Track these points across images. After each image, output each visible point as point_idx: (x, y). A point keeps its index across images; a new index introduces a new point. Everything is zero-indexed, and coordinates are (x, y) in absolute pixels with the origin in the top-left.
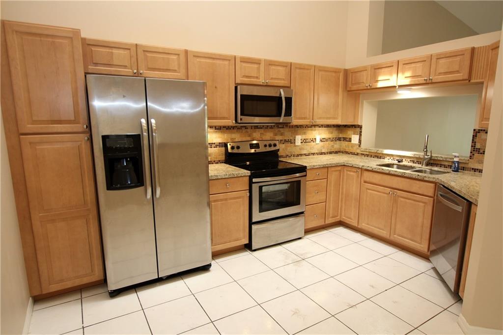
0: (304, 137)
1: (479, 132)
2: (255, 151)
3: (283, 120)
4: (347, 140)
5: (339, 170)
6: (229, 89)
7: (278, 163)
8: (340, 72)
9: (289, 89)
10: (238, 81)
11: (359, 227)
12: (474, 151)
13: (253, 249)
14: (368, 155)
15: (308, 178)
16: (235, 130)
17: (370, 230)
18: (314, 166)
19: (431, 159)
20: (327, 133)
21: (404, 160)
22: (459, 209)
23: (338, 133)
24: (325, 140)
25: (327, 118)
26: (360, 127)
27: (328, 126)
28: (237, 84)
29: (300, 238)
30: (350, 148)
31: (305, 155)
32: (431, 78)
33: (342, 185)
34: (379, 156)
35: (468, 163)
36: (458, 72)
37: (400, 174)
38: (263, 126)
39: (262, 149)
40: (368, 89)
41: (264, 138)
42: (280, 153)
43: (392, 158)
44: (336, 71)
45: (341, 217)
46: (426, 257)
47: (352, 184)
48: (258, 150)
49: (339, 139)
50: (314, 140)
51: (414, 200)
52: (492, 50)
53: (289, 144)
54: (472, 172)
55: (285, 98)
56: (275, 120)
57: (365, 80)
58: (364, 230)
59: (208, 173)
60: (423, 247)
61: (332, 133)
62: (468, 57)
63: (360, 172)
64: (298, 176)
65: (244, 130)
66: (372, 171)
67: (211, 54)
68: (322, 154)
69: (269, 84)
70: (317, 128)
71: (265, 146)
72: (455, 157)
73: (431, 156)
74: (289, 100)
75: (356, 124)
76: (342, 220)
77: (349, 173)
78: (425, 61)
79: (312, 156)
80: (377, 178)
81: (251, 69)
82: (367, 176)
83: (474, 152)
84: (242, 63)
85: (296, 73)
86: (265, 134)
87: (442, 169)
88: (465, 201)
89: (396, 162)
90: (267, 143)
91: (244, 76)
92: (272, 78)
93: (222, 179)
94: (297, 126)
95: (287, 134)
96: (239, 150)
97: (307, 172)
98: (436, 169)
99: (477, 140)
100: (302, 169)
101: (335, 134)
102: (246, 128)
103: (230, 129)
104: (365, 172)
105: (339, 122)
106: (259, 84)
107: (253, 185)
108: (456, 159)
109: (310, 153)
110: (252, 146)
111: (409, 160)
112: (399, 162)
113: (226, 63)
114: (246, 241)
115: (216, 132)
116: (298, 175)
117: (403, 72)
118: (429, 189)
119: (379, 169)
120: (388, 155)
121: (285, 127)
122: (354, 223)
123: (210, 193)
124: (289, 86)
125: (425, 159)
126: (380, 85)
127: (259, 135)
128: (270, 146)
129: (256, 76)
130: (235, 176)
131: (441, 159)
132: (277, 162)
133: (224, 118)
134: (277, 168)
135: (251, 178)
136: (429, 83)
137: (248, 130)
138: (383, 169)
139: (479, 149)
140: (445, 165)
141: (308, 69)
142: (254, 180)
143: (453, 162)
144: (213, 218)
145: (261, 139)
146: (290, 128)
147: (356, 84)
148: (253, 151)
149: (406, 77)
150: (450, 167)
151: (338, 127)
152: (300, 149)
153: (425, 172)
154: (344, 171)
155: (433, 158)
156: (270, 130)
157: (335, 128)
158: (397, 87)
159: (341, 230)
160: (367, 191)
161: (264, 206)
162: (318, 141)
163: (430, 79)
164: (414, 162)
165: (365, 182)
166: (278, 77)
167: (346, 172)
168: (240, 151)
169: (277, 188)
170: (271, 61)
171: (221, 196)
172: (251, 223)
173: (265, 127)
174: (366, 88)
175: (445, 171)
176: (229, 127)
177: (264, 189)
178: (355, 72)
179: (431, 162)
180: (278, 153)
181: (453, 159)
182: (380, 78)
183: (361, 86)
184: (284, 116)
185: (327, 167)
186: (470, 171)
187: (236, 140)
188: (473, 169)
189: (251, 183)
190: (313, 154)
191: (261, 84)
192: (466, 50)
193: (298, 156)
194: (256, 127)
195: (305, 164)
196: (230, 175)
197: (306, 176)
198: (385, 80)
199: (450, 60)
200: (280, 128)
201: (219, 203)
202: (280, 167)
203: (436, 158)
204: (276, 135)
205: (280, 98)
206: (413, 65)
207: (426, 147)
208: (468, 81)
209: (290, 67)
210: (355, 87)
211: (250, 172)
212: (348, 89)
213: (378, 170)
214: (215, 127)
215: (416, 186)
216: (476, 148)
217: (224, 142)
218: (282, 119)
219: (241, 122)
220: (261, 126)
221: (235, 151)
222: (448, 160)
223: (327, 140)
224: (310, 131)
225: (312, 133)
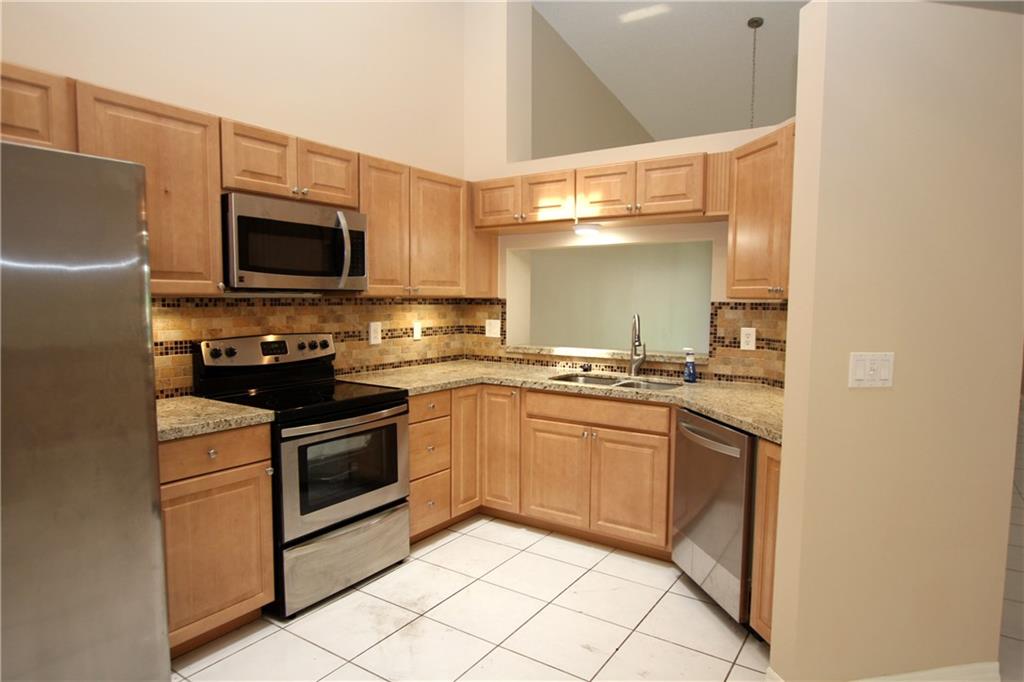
0: (388, 325)
1: (720, 308)
2: (277, 359)
3: (346, 284)
4: (476, 330)
5: (473, 395)
6: (206, 201)
7: (333, 387)
8: (460, 187)
9: (357, 213)
10: (229, 182)
11: (523, 514)
12: (715, 341)
13: (288, 614)
14: (521, 361)
15: (412, 416)
16: (220, 309)
17: (547, 518)
18: (423, 388)
19: (643, 361)
20: (436, 314)
21: (593, 366)
22: (734, 452)
23: (457, 315)
24: (431, 332)
25: (440, 283)
26: (502, 303)
27: (436, 301)
28: (227, 189)
29: (400, 563)
30: (484, 347)
31: (393, 365)
32: (638, 205)
33: (481, 427)
34: (543, 361)
35: (706, 366)
36: (684, 196)
37: (601, 394)
38: (293, 300)
39: (293, 355)
40: (519, 224)
41: (296, 327)
42: (337, 364)
43: (570, 364)
44: (453, 184)
45: (481, 498)
46: (663, 558)
47: (502, 424)
48: (283, 359)
49: (460, 329)
50: (408, 332)
51: (634, 445)
52: (738, 158)
53: (356, 342)
54: (716, 381)
55: (351, 232)
56: (328, 283)
57: (511, 207)
58: (532, 519)
59: (156, 425)
60: (655, 537)
61: (445, 316)
62: (698, 168)
63: (518, 397)
64: (385, 415)
65: (244, 309)
66: (545, 392)
67: (151, 102)
68: (426, 361)
69: (308, 197)
70: (415, 306)
71: (301, 347)
72: (688, 354)
73: (645, 356)
74: (358, 238)
75: (493, 296)
76: (484, 504)
77: (493, 399)
78: (625, 173)
79: (406, 368)
80: (555, 406)
81: (265, 158)
82: (534, 403)
83: (715, 345)
84: (239, 139)
85: (370, 179)
86: (298, 317)
87: (665, 380)
88: (746, 436)
89: (579, 371)
90: (306, 340)
91: (244, 171)
92: (316, 184)
93: (194, 436)
94: (372, 301)
95: (351, 318)
96: (234, 358)
97: (410, 403)
98: (656, 379)
99: (718, 322)
100: (398, 397)
101: (450, 319)
102: (249, 302)
103: (206, 305)
104: (529, 394)
105: (461, 290)
106: (285, 194)
107: (284, 446)
108: (690, 359)
109: (402, 361)
110: (267, 348)
111: (603, 365)
112: (585, 370)
113: (197, 131)
114: (267, 597)
115: (166, 313)
116: (385, 412)
117: (586, 192)
118: (658, 419)
119: (559, 385)
120: (563, 358)
121: (344, 301)
122: (512, 508)
123: (162, 482)
124: (357, 205)
125: (630, 362)
126: (543, 215)
127: (284, 321)
128: (313, 346)
129: (275, 174)
130: (234, 426)
131: (662, 360)
132: (331, 386)
133: (192, 275)
134: (331, 399)
135: (275, 428)
136: (634, 216)
137: (256, 309)
138: (566, 386)
139: (723, 338)
140: (668, 371)
141: (395, 173)
142: (286, 433)
143: (686, 365)
144: (170, 551)
145: (288, 331)
146: (356, 304)
147: (492, 213)
148: (266, 360)
149: (592, 203)
150: (679, 374)
151: (457, 303)
152: (383, 352)
153: (638, 386)
154: (482, 398)
155: (647, 359)
156: (310, 307)
157: (450, 306)
158: (576, 222)
159: (484, 527)
160: (536, 437)
161: (312, 494)
162: (417, 334)
163: (636, 208)
164: (612, 369)
165: (531, 416)
166: (330, 182)
167: (489, 399)
168: (235, 362)
169: (342, 447)
170: (312, 144)
171: (193, 485)
172: (280, 546)
173: (297, 302)
174: (515, 221)
175: (674, 382)
176: (202, 299)
177: (312, 453)
178: (490, 188)
179: (646, 367)
180: (333, 363)
181: (685, 358)
182: (542, 202)
183: (505, 218)
184: (349, 275)
185: (447, 390)
186: (712, 379)
187: (224, 334)
188: (716, 375)
189: (276, 441)
190: (409, 363)
191: (291, 195)
192: (695, 157)
193: (376, 368)
194: (276, 302)
195: (402, 386)
196: (217, 424)
197: (407, 412)
198: (552, 207)
199: (670, 173)
200: (335, 304)
201: (189, 503)
202: (339, 396)
203: (652, 360)
204: (324, 320)
205: (338, 232)
206: (604, 180)
207: (639, 337)
208: (702, 214)
209: (355, 162)
210: (491, 220)
211: (272, 412)
212: (478, 224)
213: (557, 390)
214: (164, 300)
215: (634, 416)
216: (718, 335)
217: (188, 339)
218: (344, 282)
219: (242, 285)
220: (287, 299)
221: (224, 361)
222: (673, 360)
223: (435, 332)
224: (401, 313)
225: (405, 317)
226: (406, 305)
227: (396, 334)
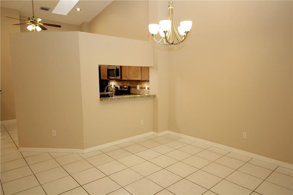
0: (141, 86)
53: (135, 89)
70: (146, 82)
94: (138, 81)
95: (134, 84)
152: (139, 91)
162: (146, 89)
224: (143, 84)
225: (144, 84)
226: (144, 82)
227: (142, 88)
